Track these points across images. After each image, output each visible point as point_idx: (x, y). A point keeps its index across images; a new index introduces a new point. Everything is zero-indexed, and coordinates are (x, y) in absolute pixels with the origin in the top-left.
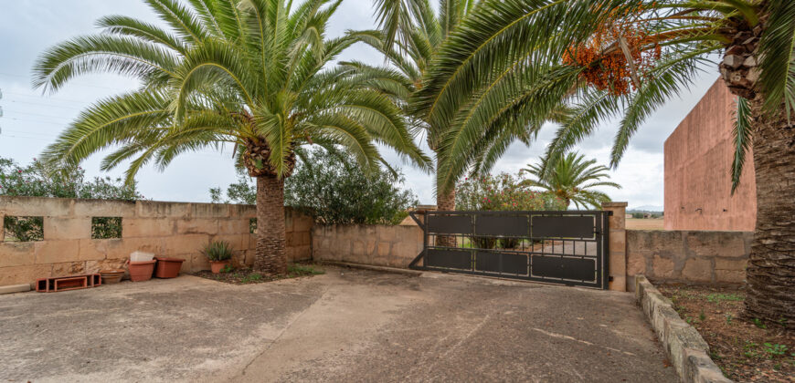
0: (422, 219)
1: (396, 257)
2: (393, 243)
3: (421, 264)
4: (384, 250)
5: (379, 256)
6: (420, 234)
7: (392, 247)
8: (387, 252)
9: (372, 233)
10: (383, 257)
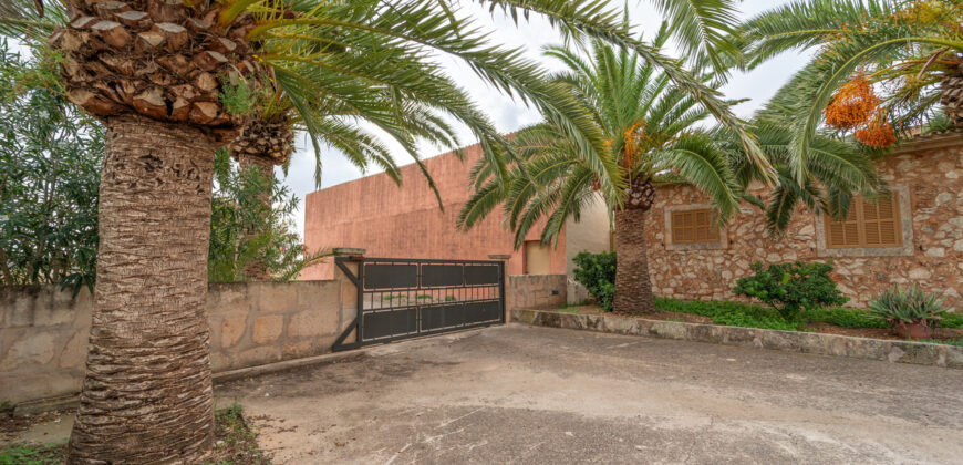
0: (353, 269)
1: (297, 339)
2: (291, 314)
3: (351, 339)
4: (270, 329)
5: (257, 345)
6: (349, 292)
7: (287, 321)
8: (277, 331)
9: (237, 301)
10: (269, 343)
